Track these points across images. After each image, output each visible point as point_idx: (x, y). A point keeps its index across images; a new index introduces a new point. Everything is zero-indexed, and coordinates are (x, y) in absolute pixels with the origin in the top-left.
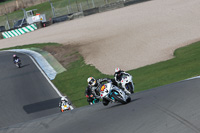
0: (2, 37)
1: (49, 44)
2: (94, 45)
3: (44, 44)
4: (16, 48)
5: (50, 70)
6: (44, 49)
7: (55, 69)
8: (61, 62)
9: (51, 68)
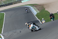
0: (21, 2)
1: (35, 4)
2: (48, 5)
3: (34, 4)
4: (25, 5)
5: (35, 12)
6: (33, 6)
7: (37, 12)
8: (38, 10)
9: (35, 11)
